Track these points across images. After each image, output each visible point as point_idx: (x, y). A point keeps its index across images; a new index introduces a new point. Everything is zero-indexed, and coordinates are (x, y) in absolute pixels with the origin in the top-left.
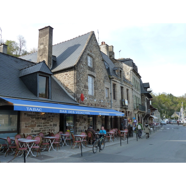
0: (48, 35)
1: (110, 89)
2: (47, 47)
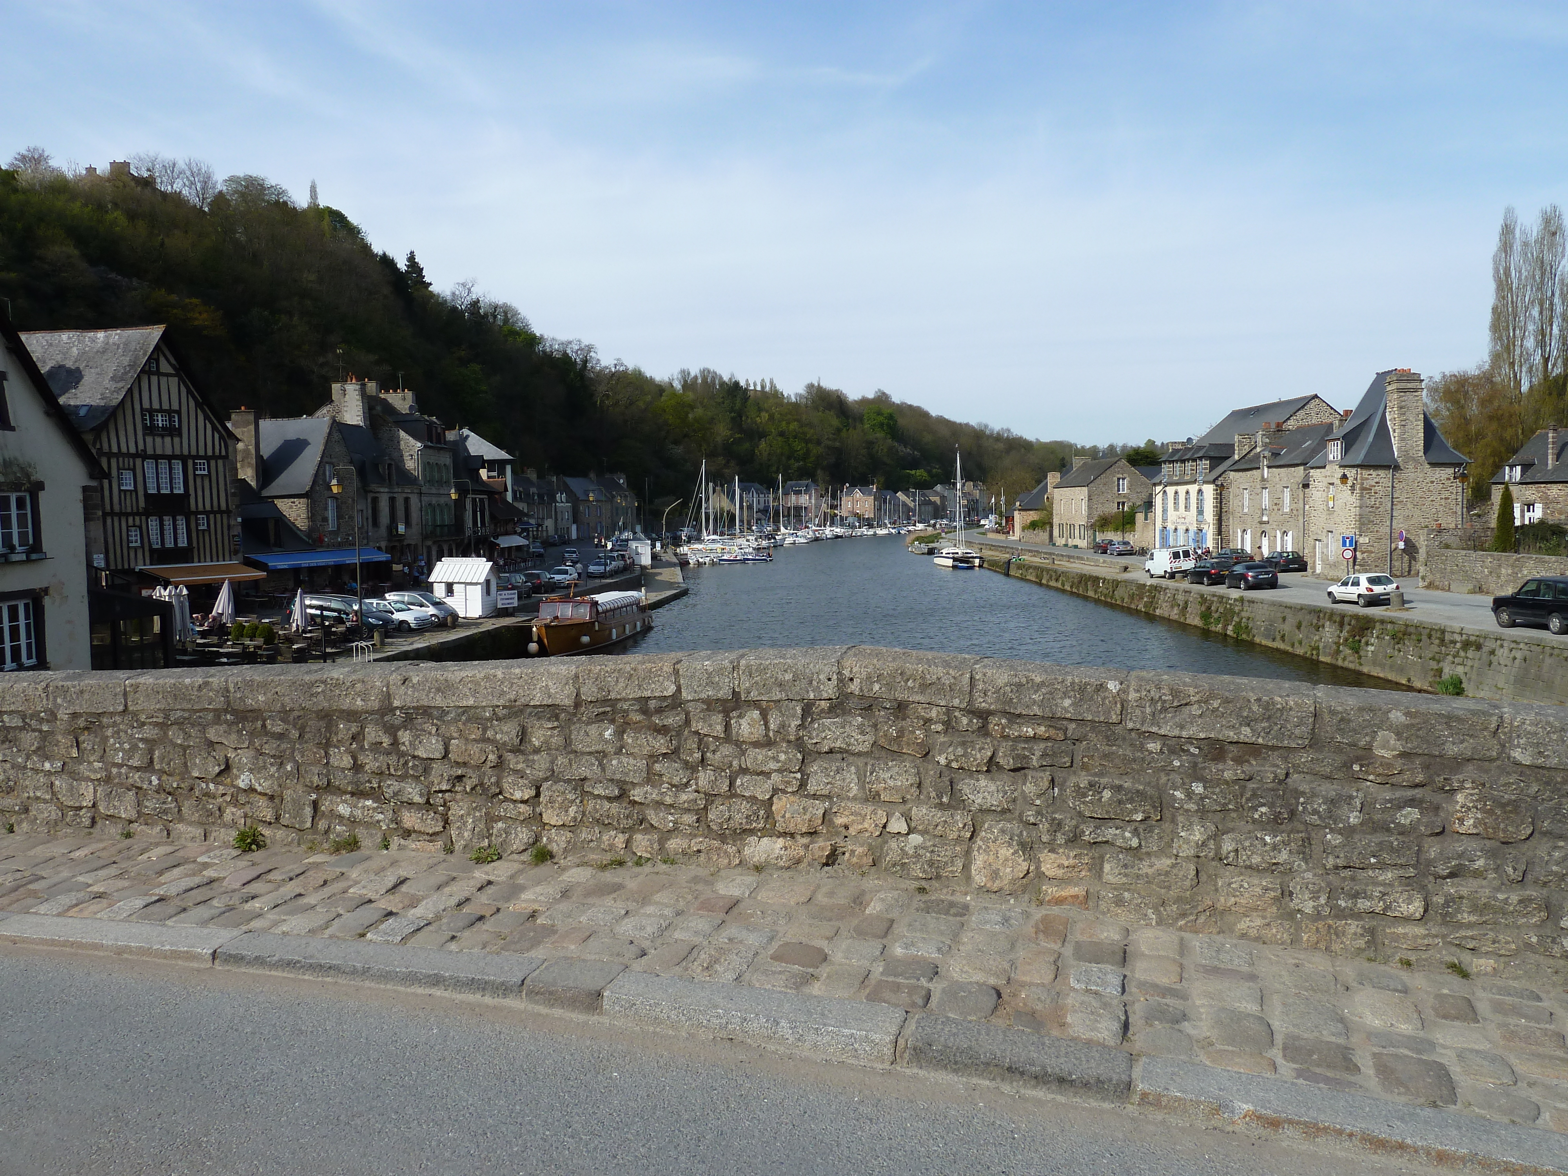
0: (252, 427)
1: (365, 512)
2: (252, 448)
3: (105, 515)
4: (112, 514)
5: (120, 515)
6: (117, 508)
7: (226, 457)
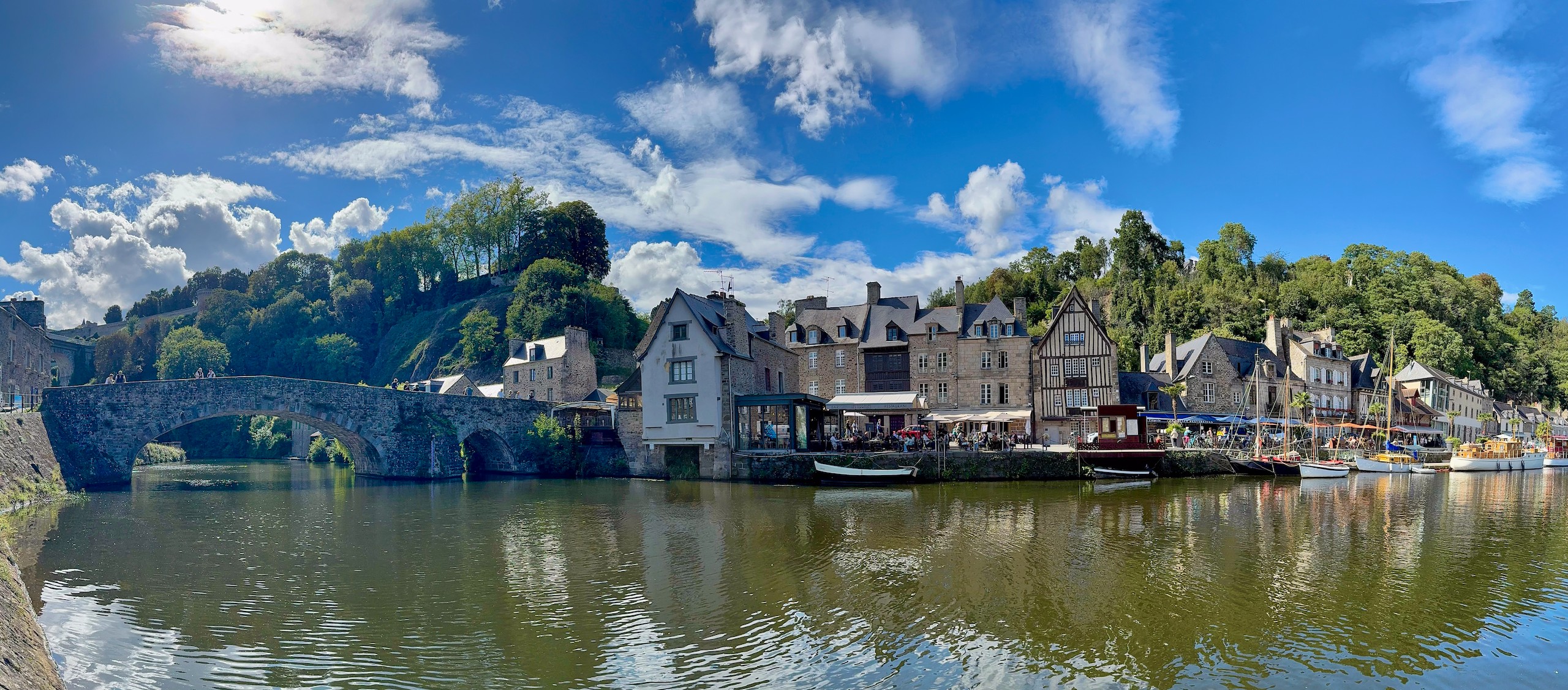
3: (1042, 389)
4: (1046, 388)
5: (1051, 388)
6: (1049, 386)
7: (1110, 355)
